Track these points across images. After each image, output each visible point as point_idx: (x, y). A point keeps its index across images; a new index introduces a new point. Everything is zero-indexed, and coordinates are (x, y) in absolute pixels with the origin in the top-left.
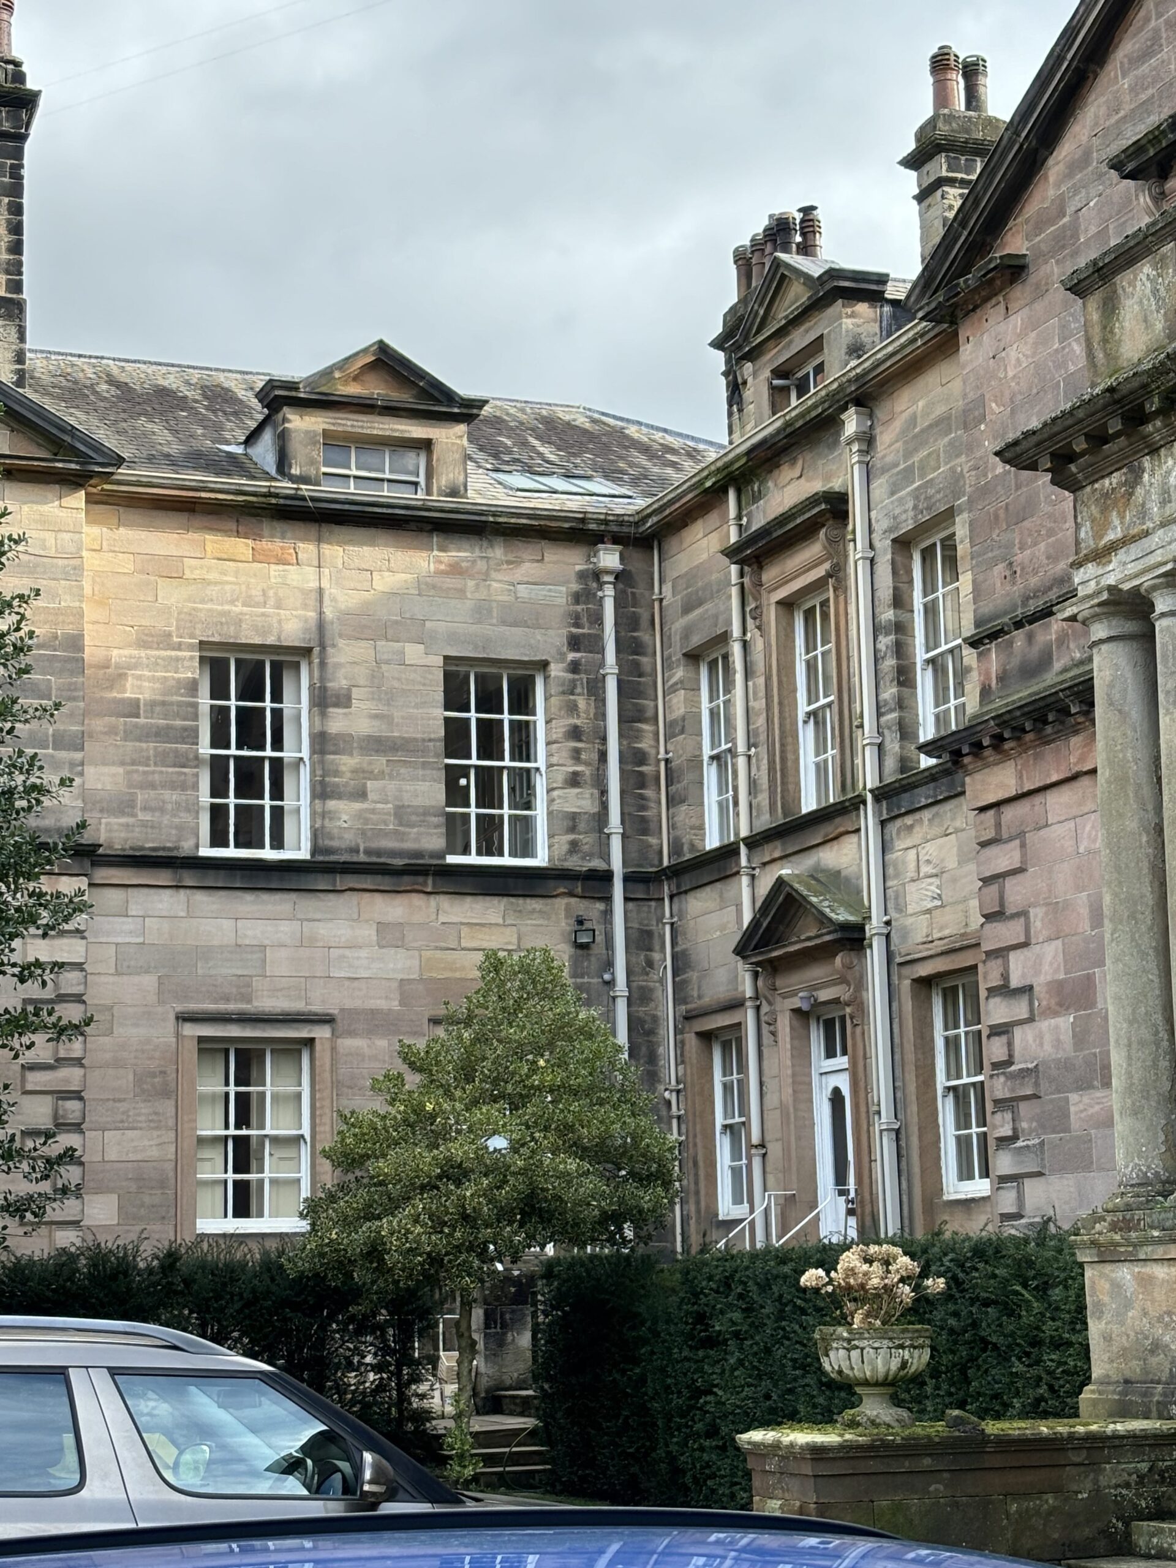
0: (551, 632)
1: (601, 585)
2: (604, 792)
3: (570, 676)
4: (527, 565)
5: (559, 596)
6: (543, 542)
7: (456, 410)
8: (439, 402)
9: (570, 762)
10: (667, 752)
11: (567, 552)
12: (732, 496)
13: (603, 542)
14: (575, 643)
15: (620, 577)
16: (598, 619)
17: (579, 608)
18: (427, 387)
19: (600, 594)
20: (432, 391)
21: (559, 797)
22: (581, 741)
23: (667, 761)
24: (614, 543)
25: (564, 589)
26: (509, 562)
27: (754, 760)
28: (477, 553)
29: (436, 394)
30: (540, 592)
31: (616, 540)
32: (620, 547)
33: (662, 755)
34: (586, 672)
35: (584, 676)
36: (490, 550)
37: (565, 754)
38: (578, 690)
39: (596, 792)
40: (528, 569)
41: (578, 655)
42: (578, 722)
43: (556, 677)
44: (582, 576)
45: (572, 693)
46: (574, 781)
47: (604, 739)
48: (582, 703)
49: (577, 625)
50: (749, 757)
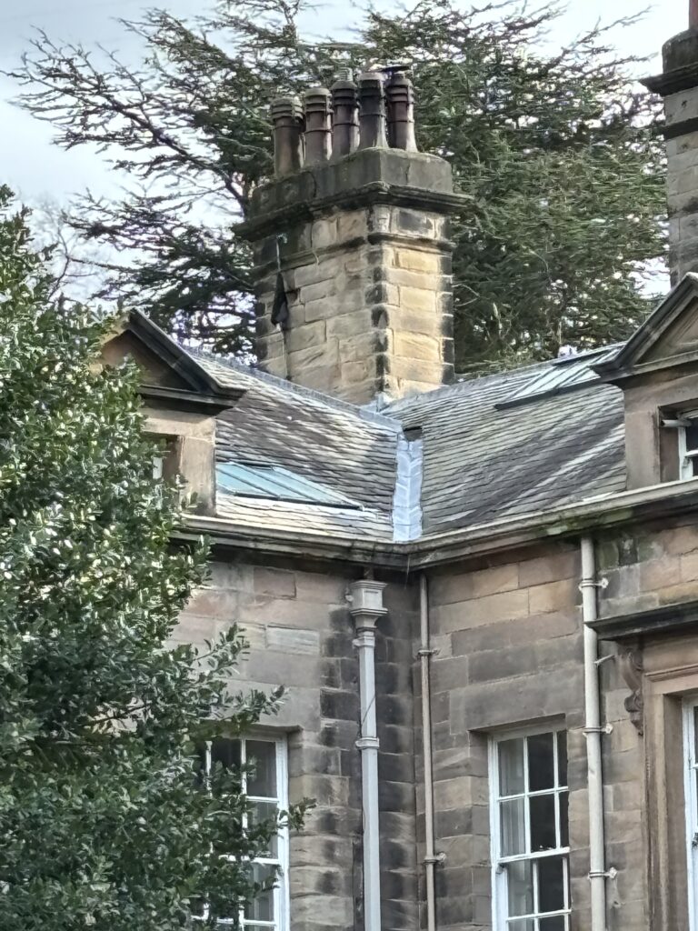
0: (303, 691)
1: (358, 632)
2: (359, 901)
3: (324, 748)
4: (279, 602)
5: (310, 643)
6: (296, 574)
7: (210, 401)
8: (192, 389)
9: (323, 860)
10: (436, 853)
11: (321, 587)
12: (586, 552)
13: (363, 578)
14: (329, 705)
15: (382, 623)
16: (353, 676)
17: (333, 660)
18: (179, 370)
19: (356, 642)
20: (185, 375)
21: (311, 905)
22: (334, 833)
23: (436, 864)
24: (376, 579)
25: (316, 634)
26: (260, 599)
27: (614, 885)
28: (226, 586)
29: (190, 379)
30: (293, 637)
31: (379, 574)
32: (382, 584)
33: (430, 857)
34: (342, 744)
35: (337, 748)
36: (239, 582)
37: (318, 850)
38: (332, 768)
39: (350, 900)
40: (280, 609)
41: (332, 721)
42: (333, 809)
43: (310, 749)
44: (337, 619)
45: (326, 771)
46: (327, 885)
47: (360, 831)
48: (335, 784)
49: (331, 683)
50: (606, 879)
